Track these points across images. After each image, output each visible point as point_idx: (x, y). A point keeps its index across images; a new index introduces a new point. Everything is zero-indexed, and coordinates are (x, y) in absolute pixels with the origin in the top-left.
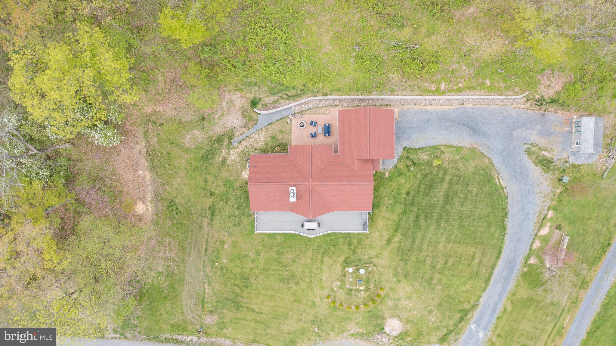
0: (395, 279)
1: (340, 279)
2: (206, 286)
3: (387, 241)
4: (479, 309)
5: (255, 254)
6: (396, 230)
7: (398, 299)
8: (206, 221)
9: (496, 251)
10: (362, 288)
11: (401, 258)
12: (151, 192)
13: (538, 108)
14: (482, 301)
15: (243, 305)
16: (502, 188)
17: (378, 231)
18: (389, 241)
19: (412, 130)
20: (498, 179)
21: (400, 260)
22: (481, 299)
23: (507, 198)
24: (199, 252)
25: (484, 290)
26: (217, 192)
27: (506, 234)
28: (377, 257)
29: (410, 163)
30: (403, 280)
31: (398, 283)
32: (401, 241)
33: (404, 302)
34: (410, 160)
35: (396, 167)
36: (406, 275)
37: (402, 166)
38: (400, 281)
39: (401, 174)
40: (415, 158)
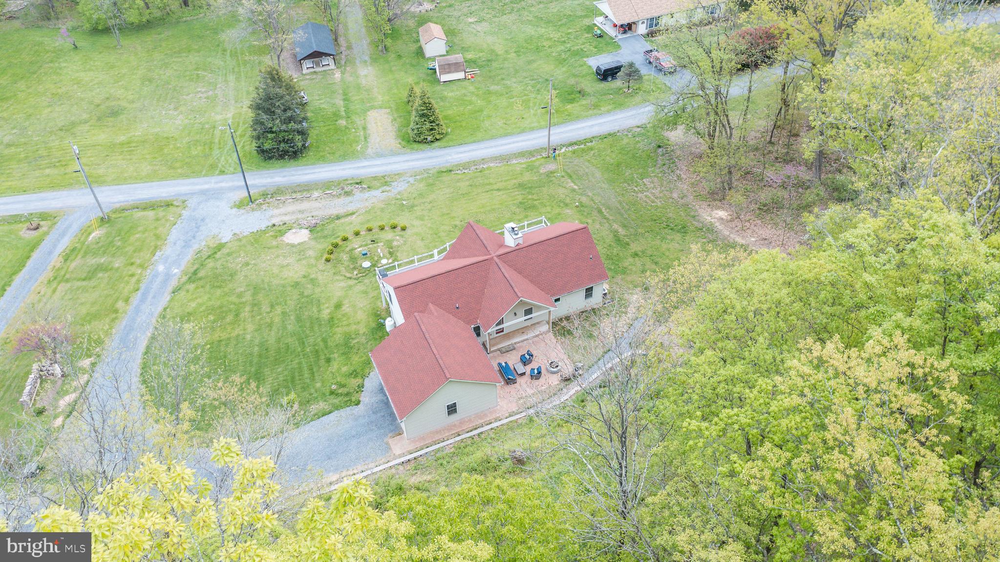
0: (313, 276)
1: (394, 249)
2: (576, 187)
3: (343, 305)
4: (170, 289)
6: (331, 319)
7: (300, 260)
8: (622, 231)
10: (359, 250)
11: (311, 296)
12: (721, 230)
14: (167, 297)
15: (516, 190)
18: (338, 306)
19: (354, 433)
22: (168, 298)
24: (609, 208)
26: (631, 260)
28: (350, 287)
29: (340, 391)
30: (299, 280)
31: (307, 274)
32: (319, 311)
33: (290, 260)
34: (342, 395)
35: (363, 377)
36: (296, 285)
37: (354, 382)
38: (305, 277)
39: (351, 374)
40: (333, 400)
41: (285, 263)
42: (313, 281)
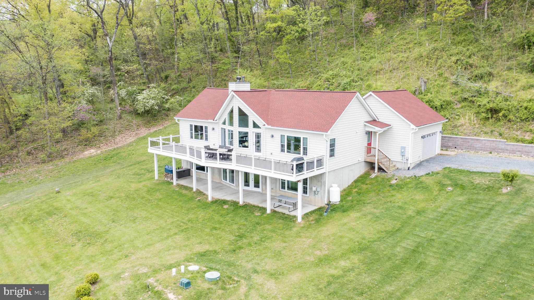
29: (449, 182)
34: (452, 180)
35: (417, 178)
37: (429, 181)
39: (421, 187)
40: (464, 179)
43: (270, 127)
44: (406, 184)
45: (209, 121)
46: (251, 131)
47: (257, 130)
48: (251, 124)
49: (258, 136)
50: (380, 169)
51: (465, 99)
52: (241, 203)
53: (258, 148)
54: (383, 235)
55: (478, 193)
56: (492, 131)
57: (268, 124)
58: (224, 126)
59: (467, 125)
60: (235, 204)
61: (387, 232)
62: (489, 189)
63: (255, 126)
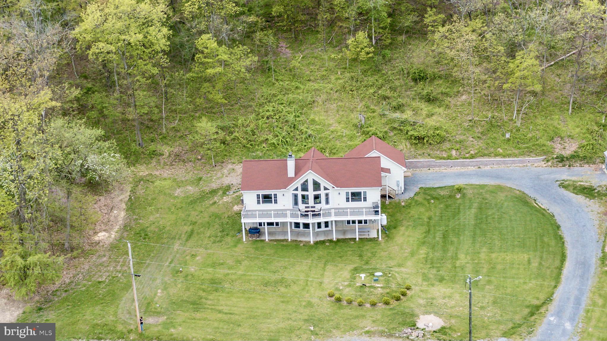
0: (426, 283)
1: (349, 280)
2: (159, 291)
4: (555, 303)
5: (235, 262)
6: (421, 245)
7: (433, 299)
8: (178, 242)
9: (559, 257)
11: (431, 266)
12: (120, 225)
13: (561, 164)
15: (207, 306)
16: (544, 209)
17: (397, 245)
18: (412, 254)
20: (537, 204)
21: (431, 267)
22: (555, 296)
23: (554, 216)
25: (555, 287)
26: (200, 222)
27: (565, 242)
28: (400, 266)
29: (429, 197)
30: (437, 283)
31: (430, 286)
32: (427, 254)
33: (441, 301)
34: (429, 195)
35: (412, 199)
36: (441, 280)
37: (419, 198)
38: (433, 285)
39: (419, 204)
40: (435, 194)
41: (446, 300)
42: (425, 278)
43: (339, 188)
44: (410, 204)
45: (282, 190)
46: (322, 193)
47: (327, 191)
48: (322, 188)
49: (327, 195)
50: (390, 197)
51: (395, 128)
52: (335, 239)
53: (327, 202)
54: (425, 235)
55: (447, 201)
56: (423, 153)
57: (337, 187)
58: (296, 192)
59: (405, 149)
60: (331, 241)
61: (425, 232)
62: (450, 197)
63: (326, 189)
